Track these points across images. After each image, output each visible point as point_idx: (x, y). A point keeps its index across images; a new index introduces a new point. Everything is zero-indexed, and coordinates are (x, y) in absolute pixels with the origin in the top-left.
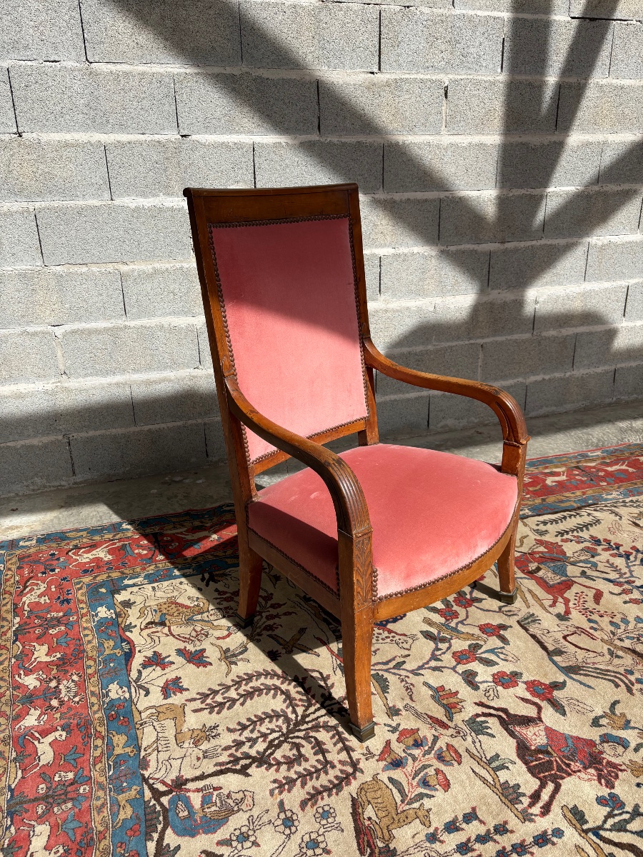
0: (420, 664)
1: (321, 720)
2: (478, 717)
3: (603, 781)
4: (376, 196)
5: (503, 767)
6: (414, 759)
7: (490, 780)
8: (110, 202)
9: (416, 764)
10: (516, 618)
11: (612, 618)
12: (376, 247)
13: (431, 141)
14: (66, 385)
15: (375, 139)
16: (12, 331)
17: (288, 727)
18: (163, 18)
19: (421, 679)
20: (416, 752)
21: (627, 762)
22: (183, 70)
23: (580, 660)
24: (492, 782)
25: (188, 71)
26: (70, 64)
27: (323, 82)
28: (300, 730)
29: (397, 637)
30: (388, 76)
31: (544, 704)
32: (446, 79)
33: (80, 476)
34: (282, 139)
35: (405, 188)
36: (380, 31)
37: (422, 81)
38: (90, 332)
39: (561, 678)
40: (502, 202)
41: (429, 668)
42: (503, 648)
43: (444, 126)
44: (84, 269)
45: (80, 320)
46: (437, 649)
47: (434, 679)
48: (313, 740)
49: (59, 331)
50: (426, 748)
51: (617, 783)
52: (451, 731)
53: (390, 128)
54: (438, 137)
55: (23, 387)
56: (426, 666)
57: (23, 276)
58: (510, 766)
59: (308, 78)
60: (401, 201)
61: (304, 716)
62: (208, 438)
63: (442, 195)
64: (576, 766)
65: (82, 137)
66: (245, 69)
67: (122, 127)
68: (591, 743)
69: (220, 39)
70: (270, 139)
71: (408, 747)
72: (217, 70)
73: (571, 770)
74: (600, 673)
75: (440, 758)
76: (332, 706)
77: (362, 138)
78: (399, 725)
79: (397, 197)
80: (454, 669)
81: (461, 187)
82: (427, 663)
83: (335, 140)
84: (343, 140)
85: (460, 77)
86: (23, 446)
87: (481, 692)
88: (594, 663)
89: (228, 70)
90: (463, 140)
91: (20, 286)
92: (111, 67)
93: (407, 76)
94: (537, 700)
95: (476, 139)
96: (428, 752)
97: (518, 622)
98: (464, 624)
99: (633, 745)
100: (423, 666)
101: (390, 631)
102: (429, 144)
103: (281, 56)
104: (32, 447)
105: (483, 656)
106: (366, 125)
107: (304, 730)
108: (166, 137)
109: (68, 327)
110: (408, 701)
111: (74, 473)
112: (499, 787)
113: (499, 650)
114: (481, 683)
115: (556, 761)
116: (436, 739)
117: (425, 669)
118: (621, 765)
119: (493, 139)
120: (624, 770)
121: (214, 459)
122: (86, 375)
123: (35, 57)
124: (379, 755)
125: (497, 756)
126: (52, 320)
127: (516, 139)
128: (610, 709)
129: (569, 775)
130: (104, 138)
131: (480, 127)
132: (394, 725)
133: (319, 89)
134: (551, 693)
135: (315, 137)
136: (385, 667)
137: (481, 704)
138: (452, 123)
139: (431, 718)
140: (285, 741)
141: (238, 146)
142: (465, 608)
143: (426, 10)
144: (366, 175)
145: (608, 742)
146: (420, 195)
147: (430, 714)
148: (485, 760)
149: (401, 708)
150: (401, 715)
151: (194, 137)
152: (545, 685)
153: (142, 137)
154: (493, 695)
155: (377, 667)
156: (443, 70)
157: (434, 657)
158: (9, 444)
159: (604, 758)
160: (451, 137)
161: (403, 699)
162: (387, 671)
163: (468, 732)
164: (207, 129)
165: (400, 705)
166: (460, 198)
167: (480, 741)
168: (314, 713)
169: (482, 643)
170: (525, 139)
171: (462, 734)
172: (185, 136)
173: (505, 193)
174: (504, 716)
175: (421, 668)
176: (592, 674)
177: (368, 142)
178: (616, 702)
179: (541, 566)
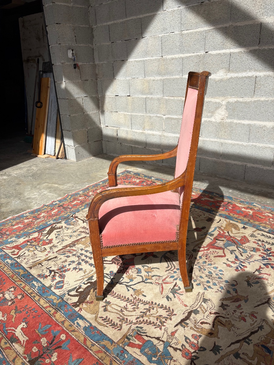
8: (182, 77)
11: (209, 261)
14: (164, 134)
16: (154, 115)
18: (205, 11)
21: (131, 274)
22: (209, 28)
23: (173, 258)
25: (210, 28)
26: (176, 32)
27: (264, 23)
33: (164, 164)
34: (242, 50)
38: (172, 119)
39: (159, 256)
44: (173, 98)
45: (170, 114)
49: (164, 117)
51: (121, 273)
55: (154, 132)
57: (158, 99)
59: (257, 23)
62: (200, 163)
65: (177, 56)
66: (231, 23)
67: (188, 52)
69: (223, 14)
70: (237, 50)
72: (221, 26)
73: (120, 265)
83: (266, 48)
84: (270, 48)
86: (152, 150)
89: (225, 25)
91: (157, 102)
92: (188, 31)
94: (144, 254)
99: (139, 274)
103: (245, 16)
104: (154, 151)
108: (200, 53)
109: (167, 116)
111: (163, 162)
115: (121, 261)
118: (129, 273)
120: (127, 274)
121: (202, 172)
122: (169, 132)
123: (168, 32)
126: (163, 113)
128: (153, 268)
130: (182, 55)
134: (150, 256)
135: (257, 47)
141: (225, 54)
151: (210, 52)
152: (153, 254)
153: (193, 54)
158: (150, 148)
164: (215, 49)
172: (207, 52)
178: (158, 269)
179: (225, 241)
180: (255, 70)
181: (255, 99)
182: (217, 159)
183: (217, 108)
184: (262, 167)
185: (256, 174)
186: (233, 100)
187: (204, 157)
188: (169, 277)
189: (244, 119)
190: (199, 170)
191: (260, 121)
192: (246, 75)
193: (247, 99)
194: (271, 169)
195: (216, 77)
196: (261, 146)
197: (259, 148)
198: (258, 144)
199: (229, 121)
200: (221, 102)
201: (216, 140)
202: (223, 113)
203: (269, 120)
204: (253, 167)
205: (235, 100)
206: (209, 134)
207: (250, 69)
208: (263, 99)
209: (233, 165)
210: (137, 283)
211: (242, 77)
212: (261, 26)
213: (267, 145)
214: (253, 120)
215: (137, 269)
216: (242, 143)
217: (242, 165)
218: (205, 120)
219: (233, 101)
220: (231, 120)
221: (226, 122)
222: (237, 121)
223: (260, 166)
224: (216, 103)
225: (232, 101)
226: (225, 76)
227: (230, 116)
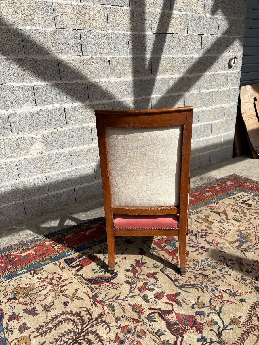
0: (126, 296)
1: (89, 330)
2: (150, 315)
3: (198, 331)
4: (87, 103)
5: (162, 334)
6: (128, 339)
7: (158, 341)
9: (129, 341)
10: (160, 268)
11: (193, 262)
12: (89, 123)
13: (106, 81)
15: (84, 81)
17: (76, 336)
19: (127, 302)
20: (129, 335)
21: (206, 322)
23: (184, 282)
24: (159, 342)
25: (1, 58)
27: (60, 60)
28: (81, 337)
29: (116, 285)
30: (86, 57)
31: (174, 303)
32: (109, 57)
34: (45, 83)
35: (97, 100)
36: (81, 40)
37: (100, 58)
39: (178, 291)
40: (136, 102)
41: (129, 297)
42: (156, 282)
43: (110, 75)
46: (132, 288)
47: (132, 301)
48: (87, 339)
50: (132, 333)
51: (203, 331)
52: (141, 323)
53: (89, 76)
54: (108, 79)
56: (128, 296)
58: (164, 333)
59: (53, 59)
60: (96, 104)
61: (82, 330)
62: (26, 208)
63: (112, 101)
64: (188, 327)
66: (26, 56)
68: (192, 316)
70: (40, 83)
71: (125, 334)
72: (14, 57)
73: (186, 329)
74: (192, 286)
75: (138, 336)
76: (93, 323)
77: (78, 81)
78: (120, 325)
79: (95, 103)
80: (139, 295)
81: (119, 98)
82: (128, 295)
83: (67, 82)
84: (71, 82)
85: (114, 57)
87: (150, 303)
88: (189, 282)
89: (19, 57)
90: (118, 80)
93: (94, 57)
94: (171, 302)
95: (123, 79)
96: (133, 335)
97: (160, 270)
98: (140, 275)
99: (207, 314)
100: (127, 296)
101: (112, 283)
102: (105, 82)
103: (41, 50)
105: (149, 287)
106: (79, 76)
107: (83, 336)
110: (123, 313)
112: (161, 343)
113: (155, 284)
114: (150, 299)
115: (181, 327)
116: (136, 327)
117: (128, 297)
118: (204, 323)
119: (129, 78)
120: (205, 325)
121: (29, 216)
124: (114, 340)
125: (159, 330)
127: (138, 78)
128: (197, 301)
129: (186, 332)
131: (124, 74)
132: (119, 325)
133: (59, 63)
134: (175, 298)
135: (59, 82)
136: (112, 300)
137: (151, 309)
138: (113, 74)
139: (132, 319)
140: (75, 343)
141: (27, 87)
142: (140, 267)
143: (98, 32)
144: (82, 95)
145: (198, 315)
146: (104, 102)
147: (132, 317)
148: (155, 333)
149: (121, 317)
150: (121, 320)
151: (7, 84)
152: (173, 295)
154: (155, 304)
155: (109, 301)
156: (107, 54)
157: (131, 292)
159: (197, 322)
160: (113, 79)
161: (121, 313)
162: (113, 301)
163: (147, 322)
164: (12, 81)
165: (120, 316)
166: (119, 102)
167: (152, 325)
168: (85, 327)
169: (148, 282)
170: (141, 78)
171: (145, 323)
172: (2, 84)
173: (136, 98)
174: (160, 312)
175: (126, 297)
176: (189, 287)
177: (81, 82)
178: (199, 297)
179: (166, 244)
180: (63, 102)
181: (68, 127)
182: (44, 195)
183: (32, 143)
184: (88, 185)
185: (85, 192)
186: (47, 131)
187: (28, 199)
188: (213, 292)
189: (63, 147)
190: (26, 215)
191: (78, 146)
192: (54, 107)
193: (62, 129)
194: (95, 183)
195: (22, 111)
196: (83, 167)
197: (82, 169)
198: (80, 166)
199: (48, 153)
200: (35, 136)
201: (38, 176)
202: (40, 147)
203: (84, 143)
204: (81, 188)
205: (50, 131)
206: (29, 173)
207: (58, 102)
208: (75, 127)
209: (62, 194)
210: (221, 319)
211: (52, 110)
212: (58, 62)
213: (88, 165)
214: (72, 147)
215: (196, 315)
216: (66, 170)
217: (71, 190)
218: (20, 159)
219: (48, 133)
220: (50, 152)
221: (45, 155)
222: (56, 151)
223: (86, 184)
224: (29, 138)
225: (46, 133)
226: (32, 110)
227: (49, 148)
